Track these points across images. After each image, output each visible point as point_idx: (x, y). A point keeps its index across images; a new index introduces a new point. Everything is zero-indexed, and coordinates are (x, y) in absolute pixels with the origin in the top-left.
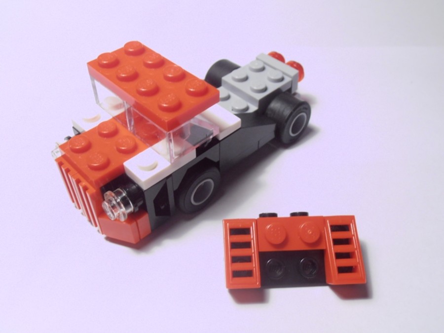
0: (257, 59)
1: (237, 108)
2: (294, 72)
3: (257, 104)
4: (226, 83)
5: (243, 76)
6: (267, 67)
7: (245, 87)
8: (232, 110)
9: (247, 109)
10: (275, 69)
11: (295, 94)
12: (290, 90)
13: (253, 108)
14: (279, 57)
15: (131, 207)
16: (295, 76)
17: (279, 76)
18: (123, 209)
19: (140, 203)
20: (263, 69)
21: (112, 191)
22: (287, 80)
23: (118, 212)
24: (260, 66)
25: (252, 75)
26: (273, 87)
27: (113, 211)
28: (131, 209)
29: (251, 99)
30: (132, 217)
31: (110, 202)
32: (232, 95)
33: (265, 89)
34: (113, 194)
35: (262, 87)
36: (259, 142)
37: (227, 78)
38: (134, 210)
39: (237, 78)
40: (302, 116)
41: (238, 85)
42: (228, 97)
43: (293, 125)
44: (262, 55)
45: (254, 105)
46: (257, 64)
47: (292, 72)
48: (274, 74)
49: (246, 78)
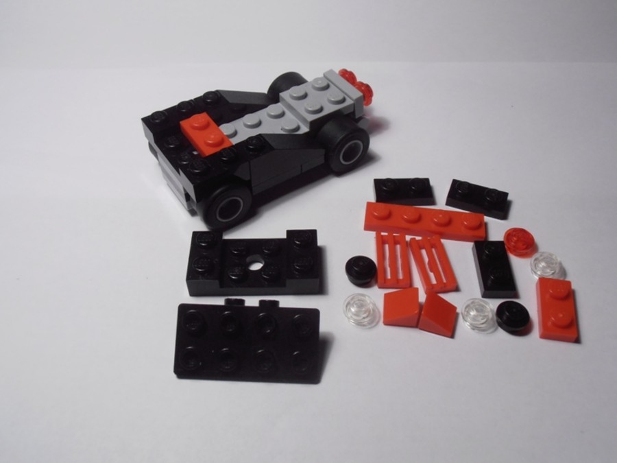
0: (325, 76)
1: (287, 128)
2: (358, 94)
3: (308, 125)
4: (283, 100)
5: (303, 94)
6: (332, 85)
7: (301, 106)
8: (281, 129)
9: (298, 128)
13: (304, 129)
14: (348, 76)
16: (358, 100)
17: (340, 98)
20: (327, 87)
22: (349, 102)
24: (324, 84)
25: (312, 93)
26: (330, 109)
29: (304, 120)
32: (288, 113)
33: (321, 110)
35: (317, 107)
36: (301, 166)
37: (284, 95)
39: (295, 95)
40: (355, 144)
41: (294, 103)
42: (282, 115)
43: (344, 153)
44: (331, 72)
45: (306, 126)
46: (320, 82)
47: (356, 94)
48: (334, 95)
49: (305, 96)
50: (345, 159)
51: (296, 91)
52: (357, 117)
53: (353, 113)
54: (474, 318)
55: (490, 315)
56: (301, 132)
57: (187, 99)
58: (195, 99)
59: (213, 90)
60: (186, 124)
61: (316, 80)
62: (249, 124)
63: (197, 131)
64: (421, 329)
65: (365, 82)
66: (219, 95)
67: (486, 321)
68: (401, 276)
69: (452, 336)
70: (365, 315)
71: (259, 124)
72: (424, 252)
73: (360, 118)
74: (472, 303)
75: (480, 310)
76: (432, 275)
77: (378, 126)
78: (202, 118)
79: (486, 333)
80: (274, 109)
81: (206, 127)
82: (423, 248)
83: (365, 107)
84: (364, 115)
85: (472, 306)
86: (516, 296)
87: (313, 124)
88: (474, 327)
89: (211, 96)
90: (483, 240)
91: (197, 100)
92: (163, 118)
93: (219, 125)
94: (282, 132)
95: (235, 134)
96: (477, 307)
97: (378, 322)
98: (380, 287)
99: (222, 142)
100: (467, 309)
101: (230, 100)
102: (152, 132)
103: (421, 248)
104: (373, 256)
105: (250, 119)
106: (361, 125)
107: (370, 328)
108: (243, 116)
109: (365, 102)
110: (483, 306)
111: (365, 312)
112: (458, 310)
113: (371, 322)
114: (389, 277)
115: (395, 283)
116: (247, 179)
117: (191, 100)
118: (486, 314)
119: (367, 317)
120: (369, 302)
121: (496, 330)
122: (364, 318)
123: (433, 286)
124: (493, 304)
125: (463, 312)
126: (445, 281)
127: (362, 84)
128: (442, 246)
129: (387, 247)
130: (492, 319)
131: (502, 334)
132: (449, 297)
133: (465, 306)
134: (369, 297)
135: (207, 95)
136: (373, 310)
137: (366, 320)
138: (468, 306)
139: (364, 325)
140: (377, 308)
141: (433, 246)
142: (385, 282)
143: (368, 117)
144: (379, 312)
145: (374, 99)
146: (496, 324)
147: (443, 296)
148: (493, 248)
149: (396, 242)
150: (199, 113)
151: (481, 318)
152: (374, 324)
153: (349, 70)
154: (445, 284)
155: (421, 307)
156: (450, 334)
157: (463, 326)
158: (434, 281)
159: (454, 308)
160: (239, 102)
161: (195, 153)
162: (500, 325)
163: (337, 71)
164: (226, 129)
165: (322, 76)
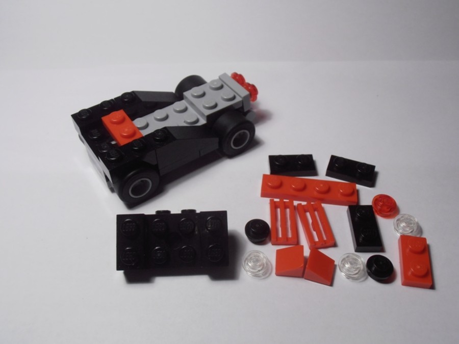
0: (220, 78)
1: (189, 120)
3: (206, 118)
4: (186, 98)
5: (201, 93)
6: (225, 86)
8: (184, 122)
9: (197, 121)
13: (203, 121)
14: (239, 78)
16: (245, 98)
17: (231, 96)
20: (221, 87)
22: (238, 99)
24: (219, 85)
25: (209, 92)
26: (223, 105)
29: (202, 114)
32: (190, 108)
33: (216, 106)
35: (212, 104)
37: (187, 94)
39: (195, 94)
40: (244, 132)
41: (194, 100)
42: (185, 110)
43: (234, 140)
44: (225, 75)
45: (204, 119)
46: (216, 83)
47: (244, 92)
48: (226, 93)
49: (204, 95)
50: (235, 145)
51: (196, 91)
52: (246, 110)
53: (242, 108)
54: (348, 270)
55: (362, 267)
56: (199, 124)
57: (108, 99)
58: (115, 99)
59: (129, 91)
60: (106, 120)
61: (213, 82)
62: (158, 118)
63: (115, 125)
64: (306, 279)
65: (251, 83)
66: (134, 95)
67: (359, 271)
68: (290, 235)
69: (331, 285)
70: (260, 269)
71: (166, 118)
72: (308, 214)
73: (249, 111)
74: (347, 257)
75: (354, 262)
76: (315, 233)
77: (263, 117)
78: (119, 114)
79: (358, 281)
80: (178, 105)
81: (122, 121)
82: (308, 211)
83: (251, 102)
84: (252, 109)
85: (346, 259)
86: (383, 250)
87: (209, 118)
88: (349, 277)
89: (127, 96)
90: (355, 204)
91: (116, 99)
92: (88, 115)
93: (133, 119)
94: (185, 125)
95: (147, 126)
96: (351, 260)
97: (270, 274)
98: (273, 244)
99: (134, 134)
100: (343, 262)
101: (143, 99)
102: (79, 126)
103: (305, 211)
104: (267, 219)
105: (159, 113)
106: (249, 117)
107: (263, 279)
108: (153, 111)
109: (252, 99)
110: (356, 260)
111: (260, 266)
112: (336, 263)
113: (265, 274)
114: (280, 236)
115: (286, 241)
116: (154, 163)
117: (112, 100)
118: (358, 266)
119: (262, 270)
120: (262, 257)
121: (366, 278)
122: (259, 271)
123: (315, 243)
124: (364, 257)
125: (340, 264)
126: (325, 239)
127: (249, 84)
128: (323, 209)
129: (279, 210)
130: (363, 270)
131: (371, 282)
132: (328, 252)
133: (341, 260)
134: (263, 253)
135: (125, 95)
136: (267, 264)
137: (261, 272)
138: (344, 259)
139: (259, 277)
140: (269, 261)
141: (315, 210)
142: (277, 240)
143: (255, 110)
144: (272, 265)
145: (258, 96)
146: (367, 274)
147: (323, 251)
148: (363, 211)
149: (286, 206)
150: (117, 110)
151: (354, 269)
152: (267, 275)
153: (239, 73)
154: (325, 241)
155: (306, 260)
156: (330, 283)
157: (340, 276)
158: (316, 239)
159: (333, 261)
160: (150, 100)
161: (113, 143)
162: (370, 274)
163: (230, 74)
164: (139, 122)
165: (218, 78)
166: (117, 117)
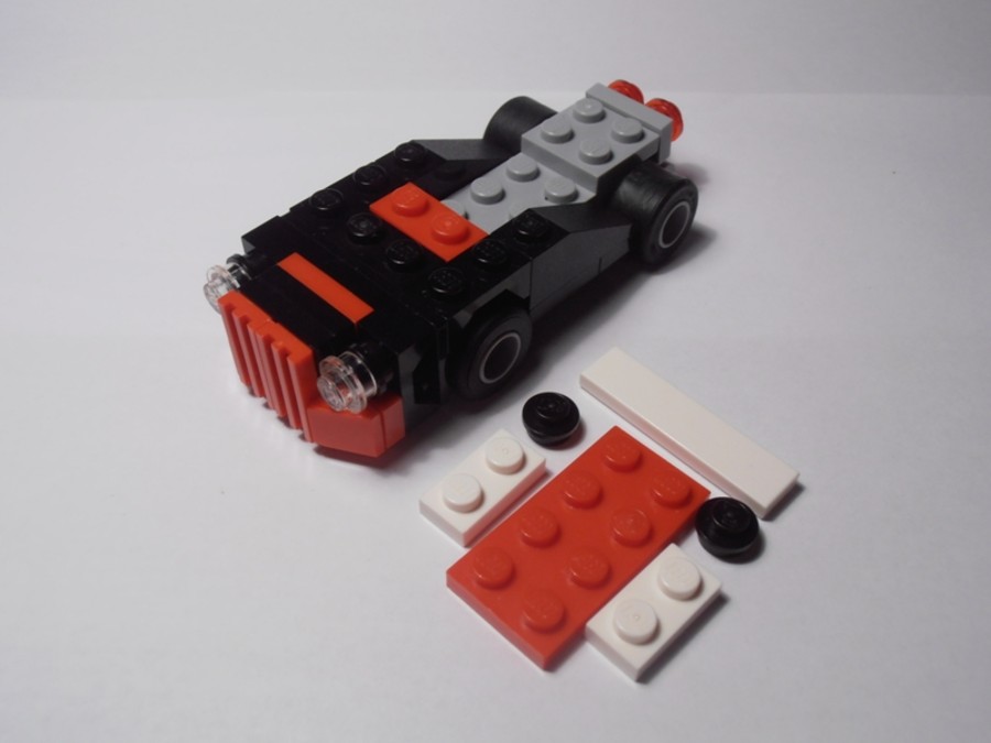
0: (588, 96)
1: (555, 195)
2: (663, 121)
3: (595, 186)
4: (530, 144)
5: (564, 132)
6: (609, 112)
7: (568, 153)
8: (546, 199)
9: (576, 195)
10: (625, 115)
11: (665, 165)
12: (655, 157)
13: (587, 194)
14: (632, 92)
15: (372, 385)
16: (665, 132)
17: (635, 131)
18: (360, 389)
19: (389, 378)
20: (601, 117)
21: (337, 356)
22: (651, 137)
23: (350, 395)
24: (597, 111)
25: (581, 129)
26: (623, 153)
27: (341, 392)
28: (373, 390)
29: (581, 177)
30: (375, 404)
31: (333, 376)
32: (544, 169)
33: (609, 157)
34: (339, 362)
35: (603, 152)
36: (601, 260)
37: (533, 136)
38: (378, 390)
39: (553, 135)
40: (681, 208)
41: (555, 149)
42: (536, 175)
43: (665, 227)
44: (598, 87)
45: (588, 189)
46: (589, 107)
47: (660, 121)
48: (616, 126)
49: (570, 136)
50: (666, 238)
51: (547, 127)
52: (661, 162)
56: (582, 199)
61: (580, 103)
63: (412, 217)
71: (502, 195)
78: (409, 195)
80: (519, 163)
81: (424, 210)
89: (410, 151)
91: (383, 160)
92: (335, 201)
94: (549, 204)
99: (465, 234)
101: (448, 156)
105: (483, 186)
108: (468, 183)
135: (403, 149)
150: (402, 185)
153: (631, 81)
163: (607, 84)
166: (412, 199)
